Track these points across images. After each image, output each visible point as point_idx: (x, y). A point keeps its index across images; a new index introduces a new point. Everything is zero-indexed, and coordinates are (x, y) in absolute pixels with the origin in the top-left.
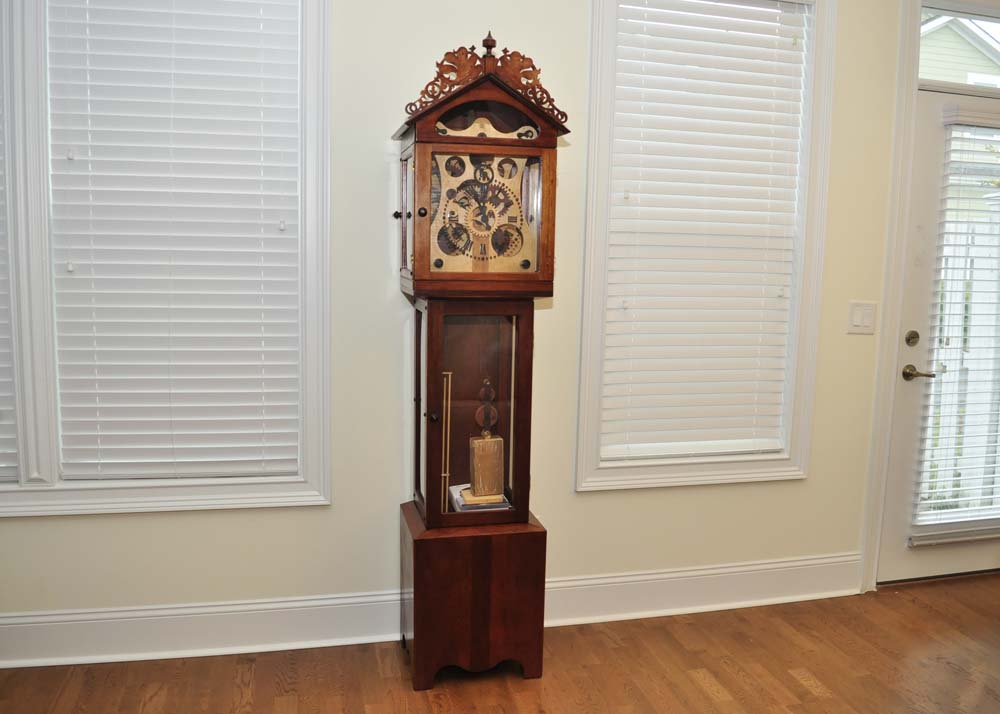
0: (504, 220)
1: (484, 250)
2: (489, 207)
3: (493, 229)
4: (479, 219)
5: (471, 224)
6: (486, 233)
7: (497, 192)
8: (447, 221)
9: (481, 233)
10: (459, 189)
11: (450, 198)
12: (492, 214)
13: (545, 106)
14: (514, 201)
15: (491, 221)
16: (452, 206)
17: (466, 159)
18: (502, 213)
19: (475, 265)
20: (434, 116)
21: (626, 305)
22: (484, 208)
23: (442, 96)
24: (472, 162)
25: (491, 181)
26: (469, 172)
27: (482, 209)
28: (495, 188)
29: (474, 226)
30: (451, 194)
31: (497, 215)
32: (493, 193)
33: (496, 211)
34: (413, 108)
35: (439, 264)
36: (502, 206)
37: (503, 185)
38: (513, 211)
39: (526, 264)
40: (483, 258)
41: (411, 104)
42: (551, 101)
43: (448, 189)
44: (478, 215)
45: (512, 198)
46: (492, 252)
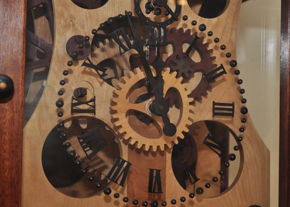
0: (203, 113)
1: (155, 183)
2: (170, 79)
3: (179, 134)
4: (145, 107)
5: (123, 121)
6: (160, 142)
7: (186, 47)
8: (67, 113)
9: (147, 143)
10: (98, 38)
11: (75, 58)
12: (175, 98)
14: (227, 68)
15: (173, 113)
16: (81, 75)
18: (197, 95)
22: (159, 79)
25: (175, 19)
27: (152, 86)
28: (183, 36)
29: (131, 123)
30: (79, 48)
31: (186, 100)
32: (177, 49)
33: (185, 90)
36: (196, 79)
37: (204, 29)
38: (222, 92)
40: (152, 201)
43: (69, 35)
44: (142, 99)
45: (219, 60)
46: (172, 186)
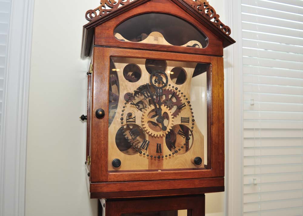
0: (177, 121)
1: (159, 149)
2: (164, 109)
3: (168, 130)
4: (155, 120)
5: (146, 125)
6: (161, 133)
7: (170, 96)
8: (125, 123)
9: (156, 133)
10: (136, 93)
11: (128, 102)
12: (166, 116)
13: (213, 20)
14: (186, 104)
15: (166, 122)
16: (130, 108)
17: (143, 67)
18: (175, 115)
19: (151, 164)
20: (113, 23)
21: (256, 182)
22: (160, 109)
23: (120, 6)
24: (148, 69)
25: (166, 85)
26: (145, 78)
27: (157, 112)
28: (169, 92)
29: (149, 126)
30: (129, 97)
31: (170, 117)
32: (167, 97)
33: (170, 113)
34: (93, 15)
35: (117, 164)
36: (175, 109)
37: (177, 89)
38: (184, 113)
39: (198, 161)
40: (158, 156)
41: (90, 12)
42: (216, 17)
43: (125, 92)
44: (154, 116)
45: (183, 101)
46: (166, 150)
